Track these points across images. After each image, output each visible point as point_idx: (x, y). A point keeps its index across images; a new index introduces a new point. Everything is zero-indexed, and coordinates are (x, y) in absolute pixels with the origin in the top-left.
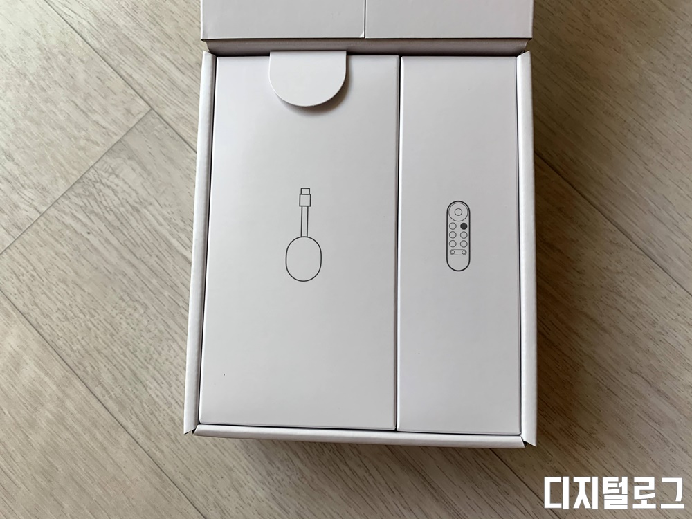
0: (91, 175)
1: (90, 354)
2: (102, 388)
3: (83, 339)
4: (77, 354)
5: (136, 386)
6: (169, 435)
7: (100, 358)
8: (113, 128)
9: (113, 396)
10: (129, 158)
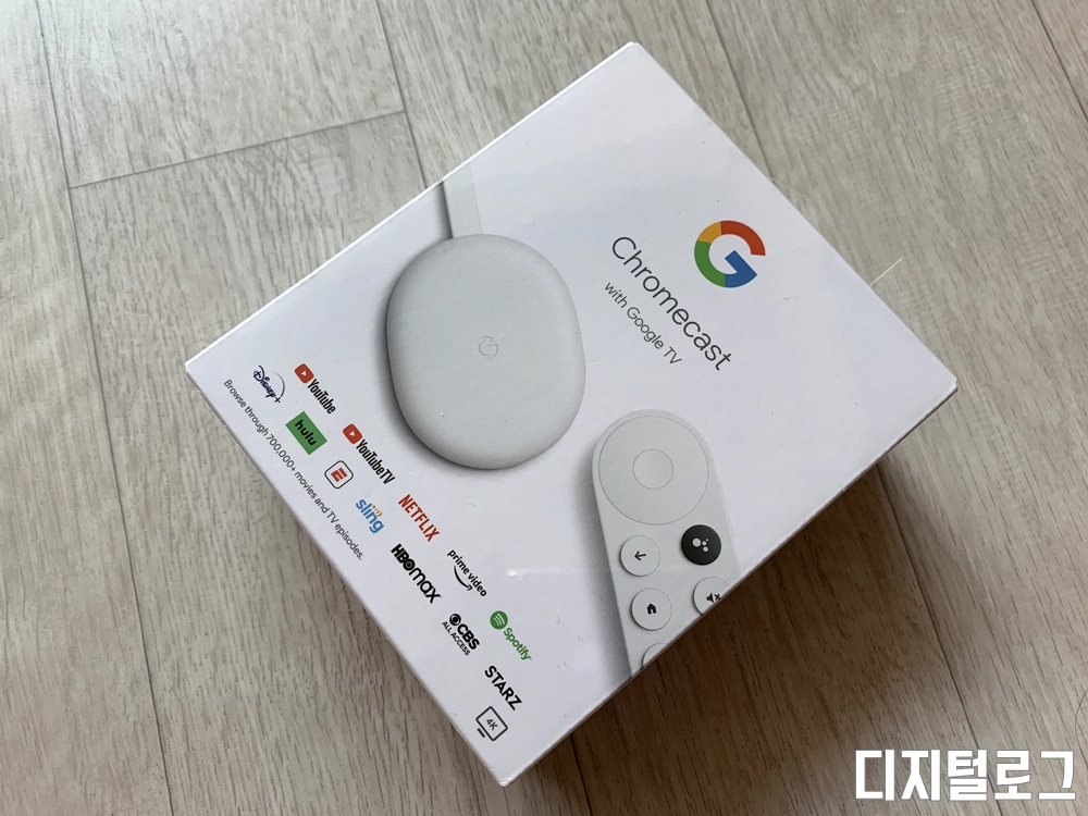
0: (278, 149)
1: (135, 371)
2: (122, 424)
3: (139, 345)
4: (120, 361)
5: (169, 446)
6: (172, 535)
7: (145, 383)
8: (342, 107)
9: (131, 442)
10: (339, 155)
